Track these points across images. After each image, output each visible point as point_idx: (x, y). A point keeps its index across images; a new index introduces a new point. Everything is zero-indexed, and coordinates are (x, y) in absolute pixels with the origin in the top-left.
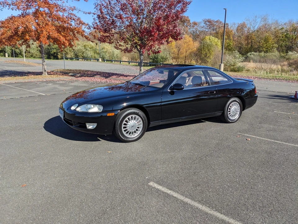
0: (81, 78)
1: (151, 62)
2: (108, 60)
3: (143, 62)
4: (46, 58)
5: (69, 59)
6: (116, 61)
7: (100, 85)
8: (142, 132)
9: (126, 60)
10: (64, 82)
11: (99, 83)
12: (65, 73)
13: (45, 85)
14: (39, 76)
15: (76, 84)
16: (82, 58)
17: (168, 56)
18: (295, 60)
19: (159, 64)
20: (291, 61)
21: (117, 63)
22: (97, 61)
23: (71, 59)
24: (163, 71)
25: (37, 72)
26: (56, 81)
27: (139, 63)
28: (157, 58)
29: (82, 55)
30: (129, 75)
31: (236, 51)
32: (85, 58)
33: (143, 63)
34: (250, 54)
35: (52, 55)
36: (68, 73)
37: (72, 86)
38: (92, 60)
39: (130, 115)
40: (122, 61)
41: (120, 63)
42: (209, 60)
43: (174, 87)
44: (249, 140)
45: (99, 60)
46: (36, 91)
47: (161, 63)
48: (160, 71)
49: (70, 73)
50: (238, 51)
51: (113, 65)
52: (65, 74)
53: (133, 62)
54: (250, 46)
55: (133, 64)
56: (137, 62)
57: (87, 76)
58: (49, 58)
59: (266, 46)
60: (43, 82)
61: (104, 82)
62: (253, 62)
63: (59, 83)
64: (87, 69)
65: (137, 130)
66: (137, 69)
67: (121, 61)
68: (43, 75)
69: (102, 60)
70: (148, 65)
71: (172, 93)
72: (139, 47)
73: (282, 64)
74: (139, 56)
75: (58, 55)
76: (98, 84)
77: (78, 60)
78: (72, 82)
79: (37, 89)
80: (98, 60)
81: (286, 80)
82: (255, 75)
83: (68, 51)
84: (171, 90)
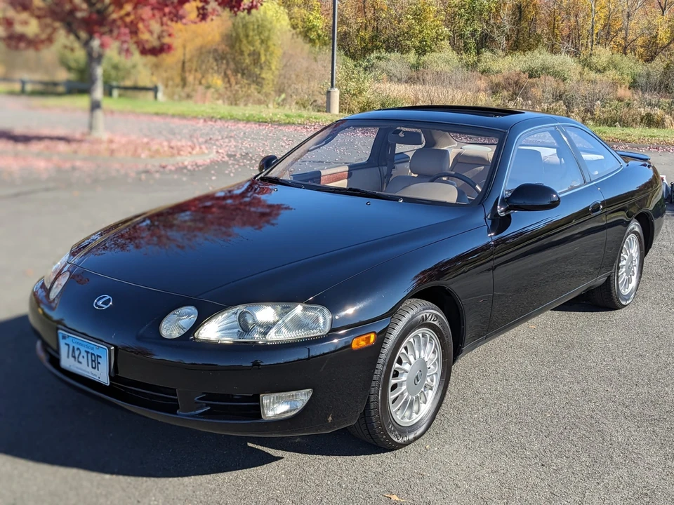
8: (439, 394)
84: (505, 211)
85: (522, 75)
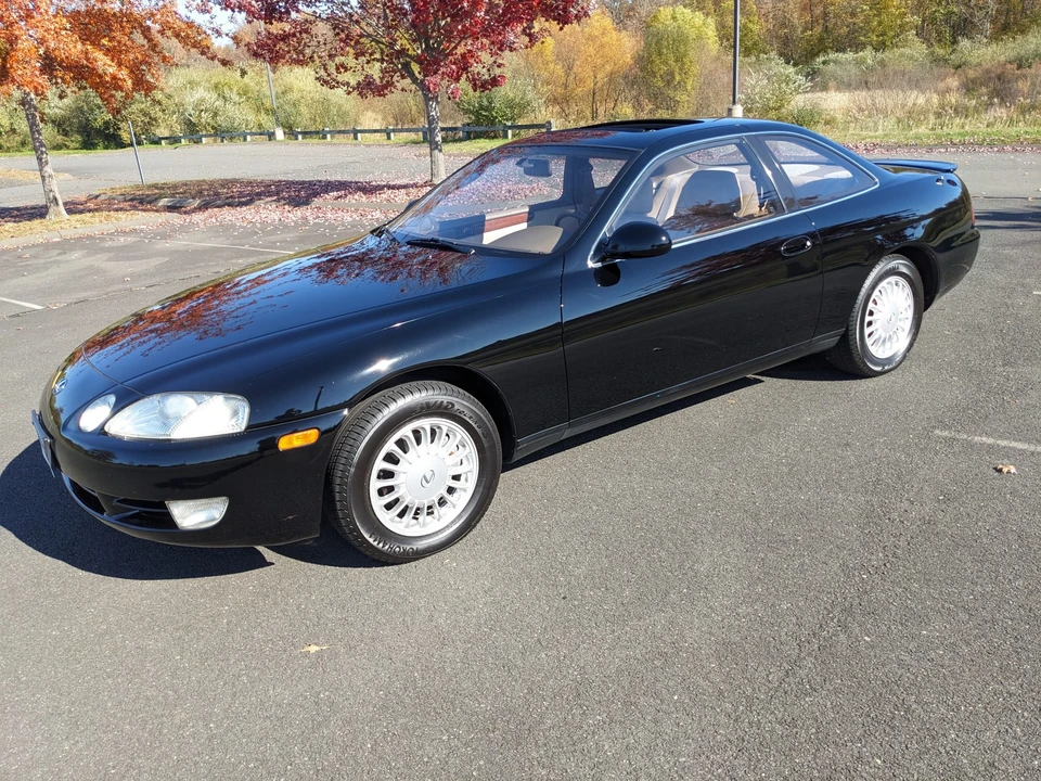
0: (207, 213)
1: (468, 124)
2: (311, 133)
3: (441, 125)
4: (77, 145)
5: (163, 142)
6: (340, 132)
7: (279, 236)
8: (478, 497)
9: (377, 126)
10: (131, 239)
11: (276, 229)
12: (142, 200)
13: (56, 261)
14: (36, 222)
15: (181, 242)
16: (211, 136)
17: (530, 96)
18: (986, 66)
19: (501, 127)
20: (971, 74)
21: (344, 141)
22: (270, 140)
23: (173, 140)
24: (546, 164)
25: (33, 208)
26: (102, 240)
27: (425, 134)
28: (489, 109)
29: (212, 123)
30: (392, 183)
31: (773, 54)
32: (223, 133)
33: (443, 129)
34: (824, 63)
35: (99, 132)
36: (156, 199)
37: (161, 254)
38: (249, 138)
39: (404, 424)
40: (361, 131)
41: (356, 138)
42: (681, 97)
43: (615, 247)
44: (1013, 470)
45: (273, 134)
46: (8, 296)
47: (509, 124)
48: (530, 161)
49: (161, 197)
50: (781, 55)
51: (329, 148)
52: (141, 203)
53: (401, 131)
54: (818, 29)
55: (404, 135)
56: (416, 131)
57: (229, 205)
58: (88, 145)
59: (880, 23)
60: (48, 246)
61: (296, 222)
62: (838, 89)
63: (114, 244)
64: (229, 175)
65: (451, 490)
66: (420, 156)
67: (355, 133)
68: (51, 216)
69: (285, 133)
70: (461, 134)
71: (609, 276)
72: (416, 68)
73: (941, 86)
74: (422, 105)
75: (120, 129)
76: (272, 232)
77: (198, 141)
78: (164, 236)
79: (14, 282)
80: (271, 136)
81: (991, 145)
82: (871, 137)
83: (156, 113)
84: (602, 260)
85: (1009, 66)
